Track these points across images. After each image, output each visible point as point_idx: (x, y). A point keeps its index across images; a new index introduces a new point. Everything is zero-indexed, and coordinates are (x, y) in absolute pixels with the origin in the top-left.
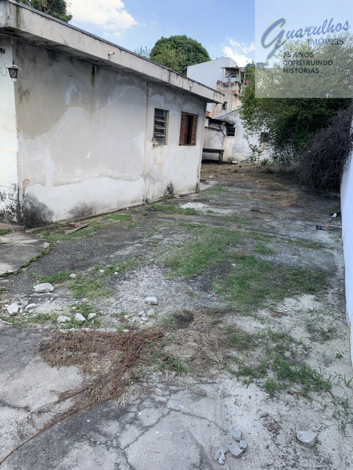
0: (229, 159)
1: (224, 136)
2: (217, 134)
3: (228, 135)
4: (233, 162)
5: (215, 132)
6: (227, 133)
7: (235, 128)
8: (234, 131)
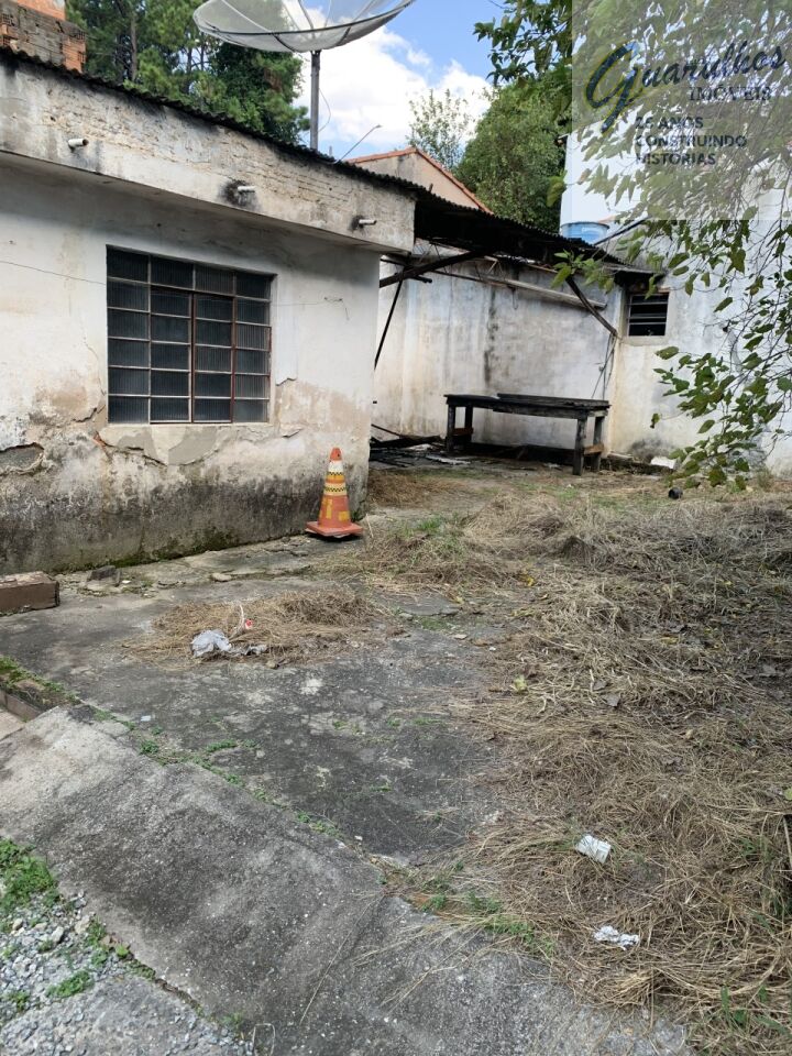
0: (635, 446)
1: (614, 333)
2: (581, 326)
3: (637, 330)
4: (655, 462)
5: (571, 320)
6: (625, 320)
7: (665, 296)
8: (664, 309)
